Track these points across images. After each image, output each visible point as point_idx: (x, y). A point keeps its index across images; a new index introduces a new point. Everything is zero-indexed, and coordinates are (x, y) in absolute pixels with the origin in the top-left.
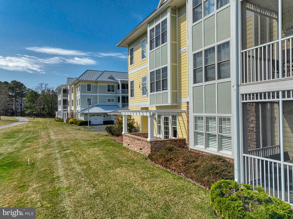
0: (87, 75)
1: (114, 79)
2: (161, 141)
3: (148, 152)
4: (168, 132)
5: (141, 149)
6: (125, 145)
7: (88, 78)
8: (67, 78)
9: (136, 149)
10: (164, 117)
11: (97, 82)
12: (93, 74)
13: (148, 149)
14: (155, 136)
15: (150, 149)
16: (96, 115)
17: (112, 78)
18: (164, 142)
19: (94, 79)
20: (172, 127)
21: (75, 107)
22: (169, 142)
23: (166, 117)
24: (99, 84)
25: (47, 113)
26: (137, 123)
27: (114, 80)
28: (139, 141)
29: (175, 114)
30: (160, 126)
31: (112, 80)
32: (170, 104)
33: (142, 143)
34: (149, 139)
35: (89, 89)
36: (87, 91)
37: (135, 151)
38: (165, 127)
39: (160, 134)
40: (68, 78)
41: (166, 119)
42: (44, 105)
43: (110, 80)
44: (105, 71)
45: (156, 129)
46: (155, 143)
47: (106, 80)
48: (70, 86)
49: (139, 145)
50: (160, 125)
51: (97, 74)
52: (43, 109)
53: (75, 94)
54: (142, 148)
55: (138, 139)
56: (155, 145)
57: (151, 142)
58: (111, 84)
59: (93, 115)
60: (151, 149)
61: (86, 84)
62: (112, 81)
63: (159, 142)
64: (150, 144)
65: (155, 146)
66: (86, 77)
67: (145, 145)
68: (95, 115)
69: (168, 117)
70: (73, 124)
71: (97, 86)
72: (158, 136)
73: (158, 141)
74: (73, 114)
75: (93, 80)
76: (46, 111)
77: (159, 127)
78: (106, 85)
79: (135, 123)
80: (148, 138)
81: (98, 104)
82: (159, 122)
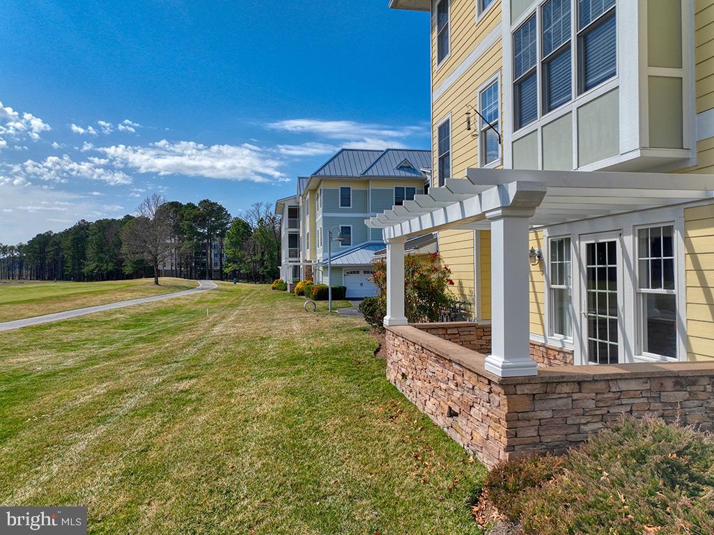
0: (342, 162)
1: (414, 170)
2: (579, 383)
3: (491, 444)
4: (614, 323)
5: (452, 414)
6: (392, 378)
7: (343, 170)
8: (297, 178)
9: (429, 404)
10: (588, 245)
11: (365, 180)
12: (357, 160)
13: (493, 424)
14: (536, 337)
15: (503, 430)
16: (361, 272)
17: (410, 167)
18: (601, 386)
19: (357, 173)
20: (637, 294)
21: (314, 252)
22: (633, 385)
23: (602, 246)
24: (372, 186)
25: (268, 272)
26: (460, 283)
27: (415, 173)
28: (444, 366)
29: (658, 220)
30: (561, 290)
31: (409, 171)
32: (637, 154)
33: (459, 379)
34: (495, 363)
35: (346, 201)
36: (340, 207)
37: (425, 418)
38: (591, 296)
39: (562, 331)
40: (299, 178)
41: (602, 255)
42: (263, 253)
43: (403, 173)
44: (388, 150)
45: (545, 309)
46: (537, 389)
47: (392, 174)
48: (304, 198)
49: (444, 386)
50: (563, 287)
51: (367, 160)
52: (262, 262)
53: (314, 216)
54: (456, 409)
55: (441, 358)
56: (538, 405)
57: (508, 384)
58: (405, 185)
59: (354, 270)
60: (513, 433)
61: (338, 187)
62: (408, 174)
63: (566, 389)
64: (500, 398)
65: (540, 414)
66: (338, 168)
67: (471, 396)
68: (358, 272)
69: (613, 245)
70: (302, 297)
71: (366, 192)
72: (555, 341)
73: (561, 380)
74: (311, 270)
75: (355, 175)
76: (266, 268)
77: (560, 300)
78: (392, 187)
79: (452, 283)
80: (489, 358)
81: (370, 241)
82: (560, 273)
